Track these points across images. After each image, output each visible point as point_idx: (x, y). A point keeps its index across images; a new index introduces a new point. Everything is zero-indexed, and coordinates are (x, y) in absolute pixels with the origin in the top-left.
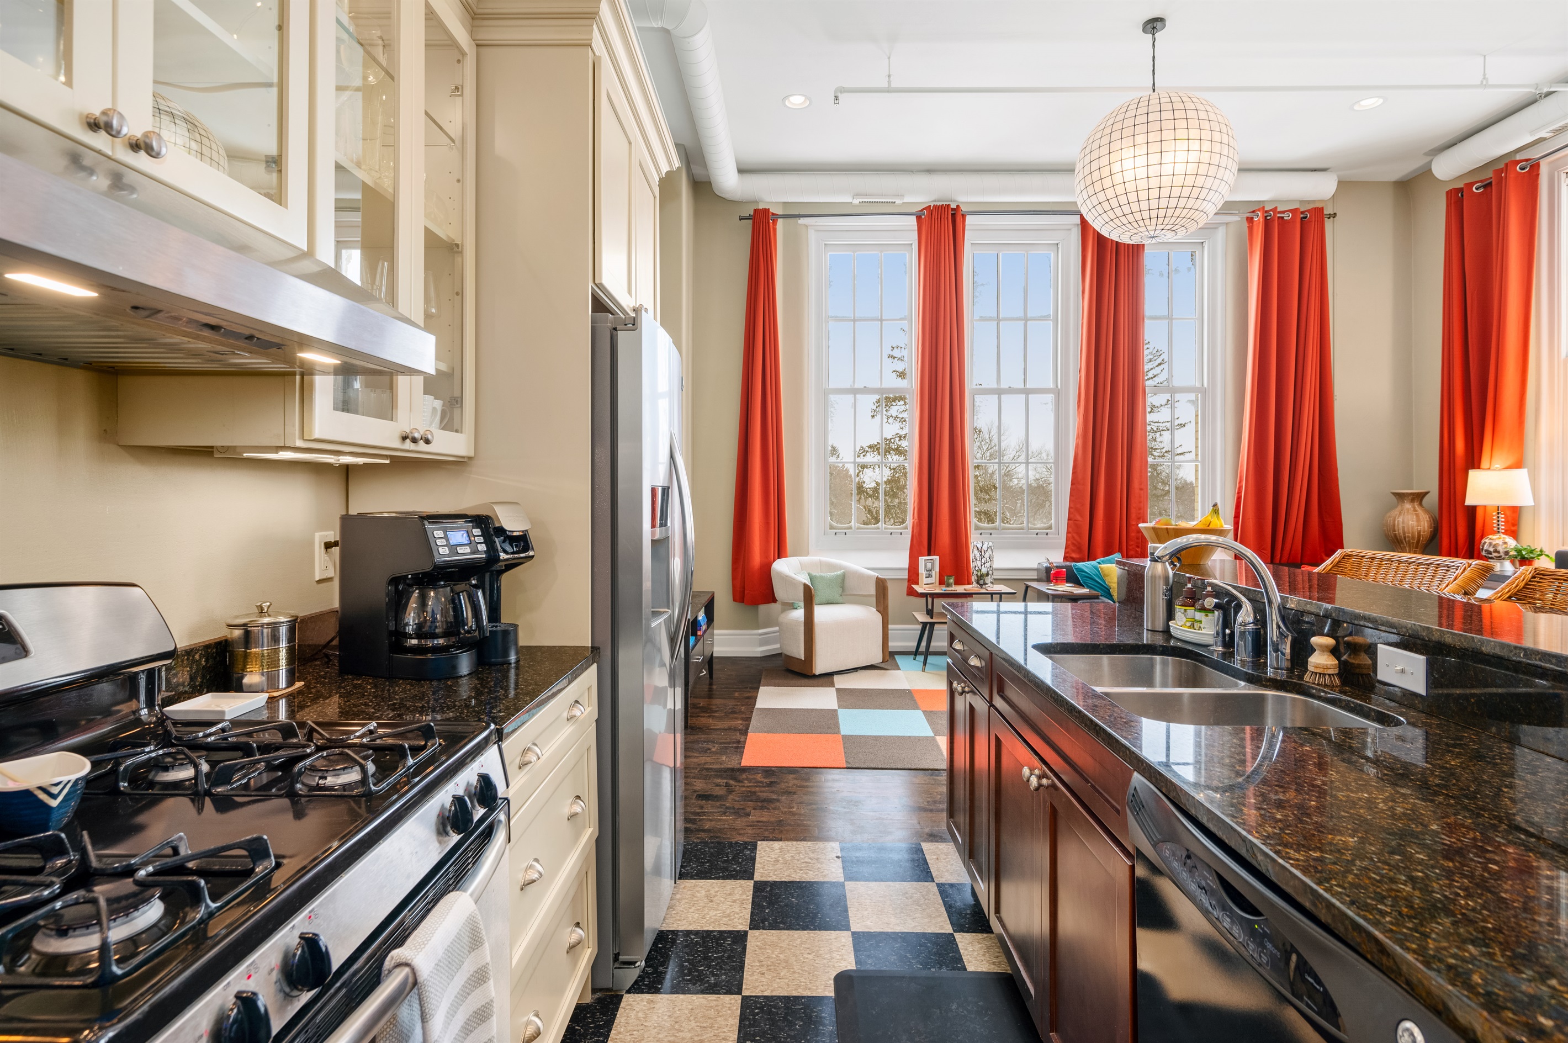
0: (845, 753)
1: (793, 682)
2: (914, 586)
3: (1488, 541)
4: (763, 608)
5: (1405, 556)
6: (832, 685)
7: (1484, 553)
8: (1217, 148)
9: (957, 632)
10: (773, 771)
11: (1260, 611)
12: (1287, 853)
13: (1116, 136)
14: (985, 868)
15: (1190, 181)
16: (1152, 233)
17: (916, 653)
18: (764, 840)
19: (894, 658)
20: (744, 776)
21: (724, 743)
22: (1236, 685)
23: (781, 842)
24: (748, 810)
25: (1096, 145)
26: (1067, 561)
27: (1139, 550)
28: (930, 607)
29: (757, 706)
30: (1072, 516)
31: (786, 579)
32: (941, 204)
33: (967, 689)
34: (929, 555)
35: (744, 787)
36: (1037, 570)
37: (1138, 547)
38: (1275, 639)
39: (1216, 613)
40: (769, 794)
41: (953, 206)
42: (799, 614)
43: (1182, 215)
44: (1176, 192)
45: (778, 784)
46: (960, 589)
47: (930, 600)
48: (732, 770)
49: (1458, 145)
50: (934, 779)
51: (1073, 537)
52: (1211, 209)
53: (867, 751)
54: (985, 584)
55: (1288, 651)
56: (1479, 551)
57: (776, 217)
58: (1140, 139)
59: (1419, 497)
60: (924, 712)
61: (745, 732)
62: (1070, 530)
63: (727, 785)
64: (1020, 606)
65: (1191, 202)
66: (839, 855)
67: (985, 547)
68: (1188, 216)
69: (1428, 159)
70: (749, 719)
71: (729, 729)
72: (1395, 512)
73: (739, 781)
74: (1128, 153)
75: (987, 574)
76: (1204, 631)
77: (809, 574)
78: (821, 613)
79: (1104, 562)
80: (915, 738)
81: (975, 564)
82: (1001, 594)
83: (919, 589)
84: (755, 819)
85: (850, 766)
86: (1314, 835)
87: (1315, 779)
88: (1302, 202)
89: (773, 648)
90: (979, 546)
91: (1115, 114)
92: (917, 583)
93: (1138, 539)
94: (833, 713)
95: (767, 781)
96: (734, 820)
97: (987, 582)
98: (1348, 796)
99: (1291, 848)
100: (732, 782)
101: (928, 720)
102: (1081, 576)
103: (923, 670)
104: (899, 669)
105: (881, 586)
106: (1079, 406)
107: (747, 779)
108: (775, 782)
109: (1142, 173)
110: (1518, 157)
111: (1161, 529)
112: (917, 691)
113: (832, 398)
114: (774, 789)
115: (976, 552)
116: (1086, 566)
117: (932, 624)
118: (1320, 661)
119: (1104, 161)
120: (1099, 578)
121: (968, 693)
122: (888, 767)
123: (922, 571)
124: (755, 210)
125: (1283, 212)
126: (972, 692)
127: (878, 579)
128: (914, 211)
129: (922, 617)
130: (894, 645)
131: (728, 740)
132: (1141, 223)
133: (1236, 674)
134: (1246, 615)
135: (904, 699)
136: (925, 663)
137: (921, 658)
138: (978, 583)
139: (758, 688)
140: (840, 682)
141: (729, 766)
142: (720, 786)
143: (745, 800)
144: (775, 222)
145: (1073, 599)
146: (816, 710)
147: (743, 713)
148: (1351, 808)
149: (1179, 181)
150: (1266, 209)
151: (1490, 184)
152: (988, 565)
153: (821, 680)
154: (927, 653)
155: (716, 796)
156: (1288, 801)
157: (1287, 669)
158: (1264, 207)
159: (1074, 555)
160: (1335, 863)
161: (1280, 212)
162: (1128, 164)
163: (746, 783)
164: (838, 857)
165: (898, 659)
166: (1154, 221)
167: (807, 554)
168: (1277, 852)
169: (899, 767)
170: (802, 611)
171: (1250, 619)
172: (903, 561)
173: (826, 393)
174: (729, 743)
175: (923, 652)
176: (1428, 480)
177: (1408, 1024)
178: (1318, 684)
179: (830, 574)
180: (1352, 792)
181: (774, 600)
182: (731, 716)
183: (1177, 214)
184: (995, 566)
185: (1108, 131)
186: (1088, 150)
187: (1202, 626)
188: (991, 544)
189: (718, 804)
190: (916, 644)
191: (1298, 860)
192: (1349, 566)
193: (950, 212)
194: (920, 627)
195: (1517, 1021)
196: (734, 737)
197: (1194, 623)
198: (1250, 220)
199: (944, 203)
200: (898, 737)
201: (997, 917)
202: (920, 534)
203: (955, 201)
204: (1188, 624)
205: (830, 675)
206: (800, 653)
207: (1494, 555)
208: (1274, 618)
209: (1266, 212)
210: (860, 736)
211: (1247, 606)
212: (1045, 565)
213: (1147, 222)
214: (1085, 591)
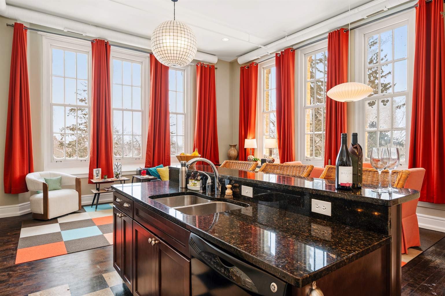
0: (66, 248)
1: (38, 224)
2: (92, 180)
3: (249, 157)
4: (21, 195)
5: (232, 161)
6: (57, 222)
7: (248, 160)
8: (192, 42)
9: (117, 195)
10: (33, 263)
11: (213, 179)
12: (240, 247)
13: (164, 31)
14: (131, 277)
15: (185, 50)
16: (174, 64)
17: (92, 205)
18: (31, 293)
19: (83, 208)
20: (17, 268)
21: (5, 256)
22: (207, 202)
23: (40, 292)
24: (21, 282)
25: (158, 32)
26: (146, 168)
27: (168, 163)
28: (98, 187)
29: (20, 237)
30: (147, 153)
31: (34, 182)
32: (101, 39)
33: (122, 215)
34: (97, 168)
35: (18, 273)
36: (136, 171)
37: (167, 162)
38: (217, 187)
39: (201, 181)
40: (31, 273)
41: (106, 41)
42: (41, 195)
43: (183, 60)
44: (181, 53)
45: (36, 267)
46: (110, 180)
47: (98, 185)
48: (11, 267)
49: (243, 56)
50: (104, 250)
51: (148, 160)
52: (191, 60)
53: (76, 245)
54: (119, 177)
55: (220, 190)
56: (247, 159)
57: (26, 28)
58: (172, 34)
59: (235, 146)
60: (98, 226)
61: (16, 249)
62: (147, 157)
63: (8, 274)
64: (131, 184)
65: (185, 57)
66: (69, 289)
67: (119, 164)
68: (184, 61)
69: (237, 58)
70: (17, 243)
71: (7, 249)
72: (230, 150)
73: (15, 271)
74: (168, 37)
75: (119, 174)
76: (197, 187)
77: (45, 179)
78: (51, 194)
79: (158, 167)
80: (95, 236)
81: (115, 170)
82: (124, 180)
83: (94, 181)
84: (25, 285)
85: (69, 253)
86: (243, 240)
87: (238, 225)
88: (209, 63)
89: (27, 211)
90: (116, 164)
91: (164, 24)
92: (93, 179)
93: (167, 159)
94: (59, 233)
95: (30, 267)
96: (14, 289)
97: (119, 176)
98: (246, 227)
99: (240, 245)
100: (11, 273)
101: (100, 229)
102: (151, 172)
103: (96, 211)
104: (86, 212)
105: (78, 181)
106: (150, 117)
107: (19, 269)
108: (34, 267)
109: (172, 45)
110: (254, 62)
111: (182, 156)
112: (94, 219)
113: (54, 107)
114: (34, 270)
115: (115, 166)
116: (152, 169)
117: (99, 194)
118: (229, 192)
119: (161, 38)
120: (156, 172)
121: (123, 216)
122: (86, 249)
123: (95, 174)
124: (15, 23)
125: (205, 65)
126: (125, 216)
127: (76, 178)
128: (90, 40)
129: (95, 191)
130: (83, 203)
131: (7, 254)
132: (171, 60)
133: (208, 198)
134: (209, 181)
135: (89, 223)
136: (96, 208)
137: (95, 206)
138: (116, 177)
139: (20, 229)
140: (60, 220)
141: (9, 266)
142: (5, 276)
143: (19, 279)
144: (26, 30)
145: (148, 180)
146: (51, 233)
147: (13, 241)
148: (248, 230)
149: (182, 50)
150: (201, 63)
151: (249, 67)
152: (120, 170)
153: (52, 221)
154: (97, 204)
155: (3, 281)
156: (234, 232)
157: (220, 195)
158: (200, 63)
159: (148, 166)
160: (250, 246)
161: (204, 65)
162: (168, 41)
163: (19, 271)
164: (68, 290)
165: (85, 208)
166: (175, 61)
167: (43, 171)
168: (237, 247)
169: (90, 249)
170: (42, 194)
171: (210, 182)
172: (87, 171)
173: (52, 105)
174: (7, 256)
175: (95, 204)
176: (237, 142)
177: (273, 284)
178: (228, 198)
179: (54, 178)
180: (246, 226)
181: (27, 190)
182: (7, 243)
183: (181, 60)
184: (122, 171)
185: (162, 28)
186: (155, 33)
187: (197, 185)
188: (121, 163)
189: (4, 284)
190: (92, 201)
191: (242, 248)
192: (227, 165)
193: (105, 43)
194: (94, 195)
195: (297, 274)
196: (10, 253)
197: (195, 185)
198: (197, 65)
199: (103, 39)
200: (88, 237)
201: (136, 292)
202: (94, 160)
203: (106, 39)
204: (193, 185)
205: (56, 218)
206: (41, 211)
207: (250, 160)
208: (217, 181)
209: (201, 64)
210: (72, 240)
211: (209, 178)
212: (139, 169)
213: (173, 60)
214: (152, 177)
